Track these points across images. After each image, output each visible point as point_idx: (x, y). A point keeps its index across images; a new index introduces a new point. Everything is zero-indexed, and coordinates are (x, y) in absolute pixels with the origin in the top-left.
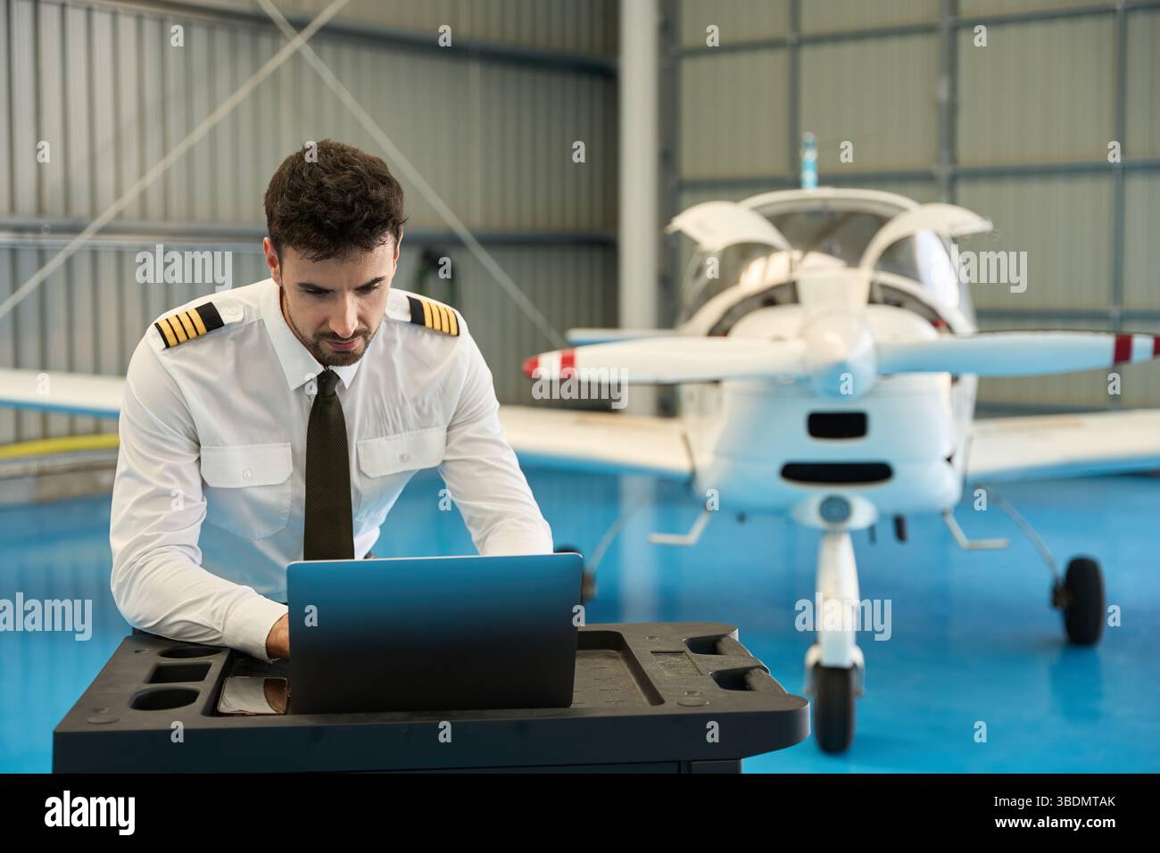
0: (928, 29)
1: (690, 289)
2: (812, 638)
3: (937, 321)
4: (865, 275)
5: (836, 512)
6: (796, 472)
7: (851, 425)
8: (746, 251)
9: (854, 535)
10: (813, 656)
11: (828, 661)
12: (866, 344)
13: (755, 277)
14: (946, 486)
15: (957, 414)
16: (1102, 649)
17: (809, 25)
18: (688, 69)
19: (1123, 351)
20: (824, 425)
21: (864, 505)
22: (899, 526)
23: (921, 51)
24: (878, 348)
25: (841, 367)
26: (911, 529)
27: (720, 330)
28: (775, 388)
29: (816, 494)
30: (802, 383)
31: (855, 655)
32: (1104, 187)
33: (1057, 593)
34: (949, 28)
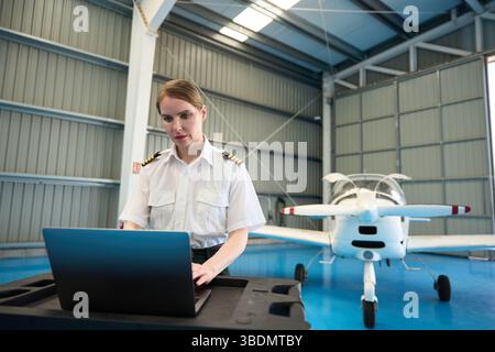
0: (394, 150)
2: (363, 293)
4: (375, 192)
5: (369, 256)
6: (356, 243)
7: (372, 230)
9: (374, 262)
10: (363, 298)
11: (367, 299)
12: (375, 207)
14: (401, 251)
15: (404, 232)
16: (451, 302)
17: (365, 150)
18: (337, 159)
19: (455, 210)
20: (364, 230)
21: (377, 255)
22: (388, 262)
23: (392, 154)
24: (378, 208)
26: (391, 262)
29: (362, 251)
31: (375, 299)
32: (440, 185)
33: (435, 285)
34: (399, 149)
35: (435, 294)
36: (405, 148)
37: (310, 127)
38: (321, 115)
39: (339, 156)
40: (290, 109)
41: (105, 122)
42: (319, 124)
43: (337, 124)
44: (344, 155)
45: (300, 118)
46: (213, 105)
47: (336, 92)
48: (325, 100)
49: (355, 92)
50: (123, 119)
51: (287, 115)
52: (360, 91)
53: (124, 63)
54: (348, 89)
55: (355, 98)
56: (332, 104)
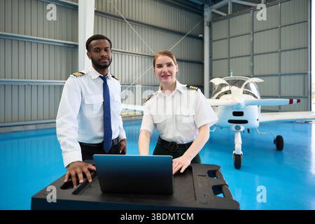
0: (249, 56)
1: (214, 92)
2: (234, 149)
3: (255, 96)
4: (242, 89)
5: (238, 128)
6: (231, 121)
8: (222, 85)
9: (241, 132)
10: (234, 152)
11: (237, 153)
12: (243, 100)
13: (224, 90)
14: (257, 124)
15: (258, 112)
16: (284, 151)
19: (291, 102)
20: (235, 114)
21: (243, 127)
22: (248, 130)
23: (248, 59)
25: (239, 104)
26: (250, 131)
27: (218, 98)
28: (227, 107)
29: (234, 125)
30: (232, 107)
31: (241, 153)
32: (278, 78)
33: (274, 141)
34: (252, 55)
35: (274, 146)
36: (256, 55)
37: (196, 42)
38: (203, 34)
39: (214, 60)
40: (183, 30)
41: (66, 44)
42: (202, 39)
43: (213, 39)
44: (217, 60)
45: (190, 36)
46: (134, 30)
47: (213, 18)
48: (205, 23)
49: (225, 18)
50: (77, 41)
51: (181, 34)
52: (228, 17)
53: (75, 4)
54: (221, 16)
55: (225, 22)
56: (210, 26)
